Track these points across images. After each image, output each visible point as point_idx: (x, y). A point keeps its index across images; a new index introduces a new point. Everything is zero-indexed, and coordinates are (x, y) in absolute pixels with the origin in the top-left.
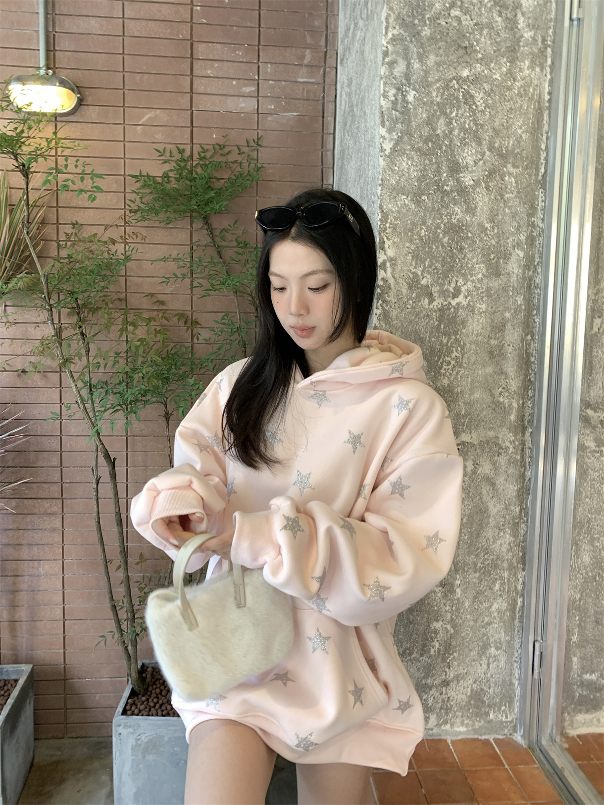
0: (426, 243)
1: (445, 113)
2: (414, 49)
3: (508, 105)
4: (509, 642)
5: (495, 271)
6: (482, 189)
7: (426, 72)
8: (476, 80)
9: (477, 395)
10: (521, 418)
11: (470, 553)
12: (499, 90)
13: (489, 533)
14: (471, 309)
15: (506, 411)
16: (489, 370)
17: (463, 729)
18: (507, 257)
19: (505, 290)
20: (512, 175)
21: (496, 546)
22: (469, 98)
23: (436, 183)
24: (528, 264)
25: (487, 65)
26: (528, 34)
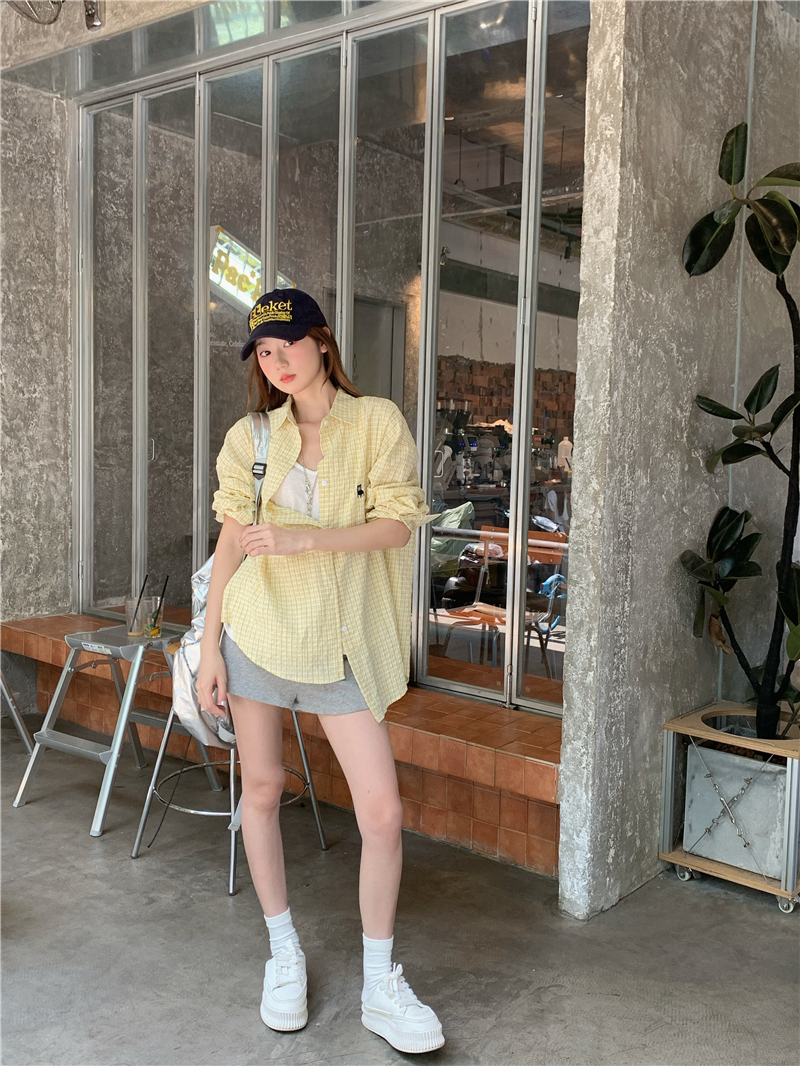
0: (20, 367)
1: (27, 307)
2: (11, 275)
3: (53, 305)
4: (66, 566)
5: (51, 382)
6: (43, 343)
7: (18, 287)
8: (39, 292)
9: (45, 441)
10: (66, 453)
11: (46, 521)
12: (49, 297)
13: (55, 511)
14: (41, 399)
15: (59, 450)
16: (51, 429)
17: (46, 613)
18: (56, 375)
19: (56, 390)
20: (56, 336)
21: (58, 517)
22: (36, 300)
23: (24, 338)
24: (65, 379)
25: (43, 285)
26: (60, 273)
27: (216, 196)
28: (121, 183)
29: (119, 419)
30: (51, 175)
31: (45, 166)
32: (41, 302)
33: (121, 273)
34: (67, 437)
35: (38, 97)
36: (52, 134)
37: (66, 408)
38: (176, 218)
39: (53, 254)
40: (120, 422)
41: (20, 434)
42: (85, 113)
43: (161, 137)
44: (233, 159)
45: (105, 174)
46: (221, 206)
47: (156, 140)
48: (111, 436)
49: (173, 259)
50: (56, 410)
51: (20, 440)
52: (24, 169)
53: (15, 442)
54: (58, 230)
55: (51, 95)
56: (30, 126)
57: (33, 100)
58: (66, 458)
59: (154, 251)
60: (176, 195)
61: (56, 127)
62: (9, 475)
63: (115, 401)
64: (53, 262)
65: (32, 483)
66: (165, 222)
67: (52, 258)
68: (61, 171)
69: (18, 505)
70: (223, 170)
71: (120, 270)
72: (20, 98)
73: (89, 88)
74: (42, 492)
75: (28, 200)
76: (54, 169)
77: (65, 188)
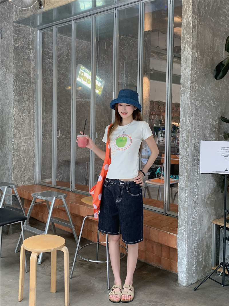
0: (20, 109)
1: (22, 91)
2: (17, 81)
3: (30, 90)
4: (33, 169)
5: (29, 113)
6: (27, 101)
7: (19, 84)
8: (26, 86)
9: (27, 131)
10: (33, 134)
11: (27, 155)
12: (29, 87)
13: (30, 152)
14: (26, 118)
15: (31, 134)
17: (27, 184)
18: (31, 111)
19: (31, 115)
20: (31, 99)
21: (31, 154)
22: (25, 88)
23: (21, 100)
24: (34, 112)
25: (27, 84)
26: (32, 80)
27: (80, 55)
28: (51, 52)
29: (50, 123)
30: (30, 51)
31: (28, 48)
32: (26, 89)
33: (51, 79)
34: (34, 130)
35: (26, 28)
36: (30, 39)
37: (34, 121)
38: (68, 62)
39: (30, 74)
40: (50, 125)
41: (19, 129)
42: (40, 32)
43: (63, 38)
44: (85, 44)
45: (46, 50)
46: (82, 58)
47: (62, 39)
48: (47, 129)
49: (67, 75)
50: (31, 121)
51: (19, 131)
52: (21, 49)
53: (18, 131)
54: (31, 67)
55: (30, 27)
56: (24, 37)
57: (24, 29)
58: (33, 136)
59: (61, 73)
60: (68, 55)
61: (31, 37)
62: (16, 142)
63: (49, 118)
64: (30, 77)
65: (23, 144)
66: (65, 64)
67: (30, 75)
68: (33, 50)
69: (19, 151)
70: (82, 47)
71: (50, 79)
72: (20, 28)
73: (41, 24)
74: (26, 147)
75: (22, 59)
76: (30, 49)
77: (34, 54)
